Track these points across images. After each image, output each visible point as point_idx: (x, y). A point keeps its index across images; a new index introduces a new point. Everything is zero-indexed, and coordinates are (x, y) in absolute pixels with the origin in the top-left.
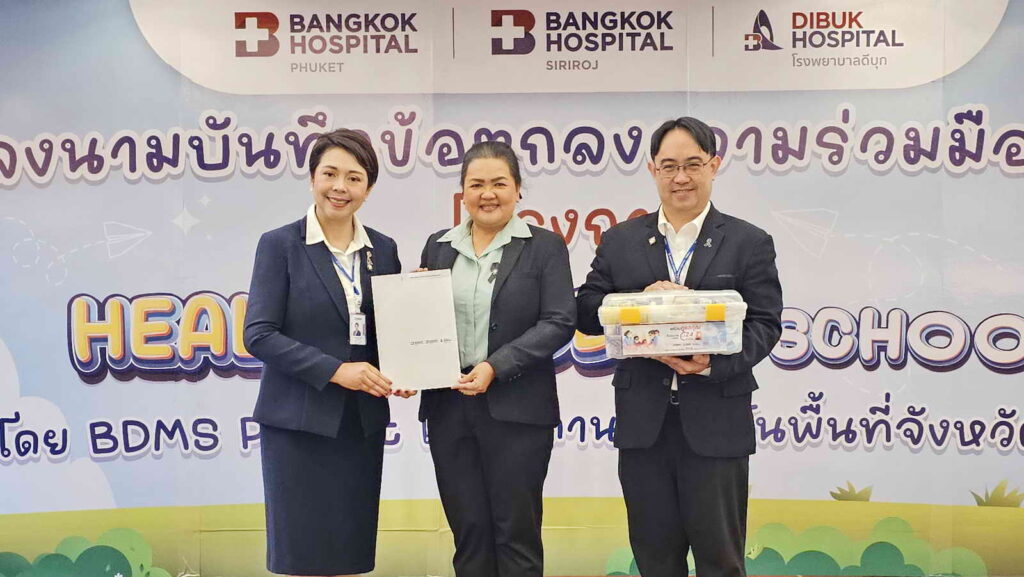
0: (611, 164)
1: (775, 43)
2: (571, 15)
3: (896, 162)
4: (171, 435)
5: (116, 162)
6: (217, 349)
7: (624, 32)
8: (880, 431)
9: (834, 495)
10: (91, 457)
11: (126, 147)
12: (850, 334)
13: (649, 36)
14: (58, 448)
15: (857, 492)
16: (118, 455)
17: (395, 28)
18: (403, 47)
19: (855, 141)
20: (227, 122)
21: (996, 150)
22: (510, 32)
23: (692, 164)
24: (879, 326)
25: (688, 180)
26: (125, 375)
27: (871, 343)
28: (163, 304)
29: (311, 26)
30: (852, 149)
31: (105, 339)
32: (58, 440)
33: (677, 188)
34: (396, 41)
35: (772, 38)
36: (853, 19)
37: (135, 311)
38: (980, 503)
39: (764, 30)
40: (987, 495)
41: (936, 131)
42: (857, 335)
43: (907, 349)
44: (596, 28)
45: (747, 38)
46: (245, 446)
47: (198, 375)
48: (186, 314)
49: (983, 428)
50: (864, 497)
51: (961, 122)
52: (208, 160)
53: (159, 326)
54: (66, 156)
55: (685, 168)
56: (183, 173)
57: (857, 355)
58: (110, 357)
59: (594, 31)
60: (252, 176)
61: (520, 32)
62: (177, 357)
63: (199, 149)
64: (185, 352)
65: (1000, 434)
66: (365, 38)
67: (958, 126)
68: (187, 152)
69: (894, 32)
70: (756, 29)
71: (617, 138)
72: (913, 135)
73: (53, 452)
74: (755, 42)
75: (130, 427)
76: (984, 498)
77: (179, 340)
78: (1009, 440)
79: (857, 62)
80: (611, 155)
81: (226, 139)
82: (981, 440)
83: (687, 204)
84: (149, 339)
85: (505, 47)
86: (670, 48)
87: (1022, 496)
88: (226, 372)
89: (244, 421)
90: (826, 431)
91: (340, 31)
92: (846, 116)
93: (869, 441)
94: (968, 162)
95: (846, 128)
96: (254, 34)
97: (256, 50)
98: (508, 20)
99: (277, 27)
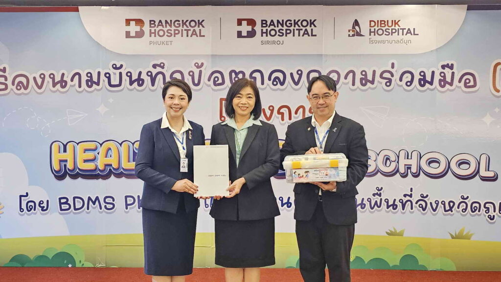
0: (289, 86)
1: (362, 33)
2: (272, 21)
3: (415, 86)
4: (94, 203)
5: (73, 83)
6: (115, 165)
7: (295, 28)
8: (408, 205)
9: (387, 233)
10: (59, 213)
11: (77, 77)
12: (395, 161)
13: (306, 30)
14: (45, 208)
15: (398, 232)
16: (70, 212)
17: (195, 26)
18: (198, 35)
19: (397, 76)
20: (121, 66)
21: (460, 81)
22: (245, 28)
23: (326, 95)
24: (408, 158)
25: (324, 103)
26: (75, 177)
27: (404, 165)
28: (92, 145)
29: (158, 25)
30: (395, 80)
31: (66, 161)
32: (45, 205)
34: (195, 32)
35: (360, 31)
36: (396, 23)
37: (80, 148)
38: (453, 237)
39: (357, 28)
40: (456, 234)
41: (433, 73)
42: (398, 162)
43: (420, 168)
44: (283, 27)
45: (349, 31)
46: (127, 208)
47: (106, 177)
48: (102, 150)
49: (454, 204)
50: (400, 234)
51: (444, 69)
52: (113, 83)
53: (90, 155)
54: (51, 80)
55: (322, 98)
56: (102, 88)
57: (398, 171)
58: (68, 169)
60: (131, 90)
61: (250, 28)
62: (97, 169)
63: (109, 78)
64: (101, 167)
65: (462, 207)
66: (182, 30)
67: (443, 71)
68: (104, 80)
69: (414, 29)
70: (354, 27)
71: (292, 74)
72: (423, 74)
73: (43, 210)
74: (353, 33)
75: (76, 199)
76: (454, 235)
77: (99, 161)
78: (466, 209)
79: (398, 42)
80: (289, 82)
81: (120, 74)
82: (453, 209)
84: (85, 161)
85: (243, 35)
86: (315, 35)
87: (472, 235)
88: (119, 175)
89: (126, 197)
90: (384, 204)
91: (171, 27)
92: (393, 66)
93: (403, 209)
94: (447, 86)
95: (393, 71)
96: (133, 28)
97: (134, 35)
98: (244, 23)
99: (144, 25)
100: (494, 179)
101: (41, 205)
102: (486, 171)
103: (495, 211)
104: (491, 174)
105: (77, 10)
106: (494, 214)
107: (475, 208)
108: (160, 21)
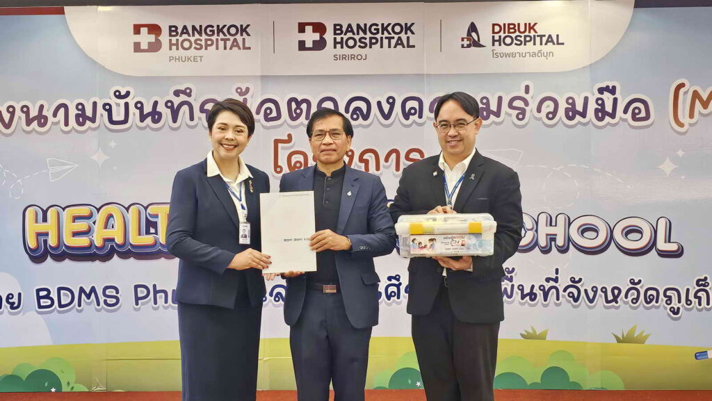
0: (376, 122)
1: (481, 43)
2: (350, 26)
3: (560, 118)
4: (88, 296)
5: (55, 120)
6: (119, 240)
7: (384, 36)
8: (553, 293)
9: (522, 336)
10: (37, 312)
11: (62, 110)
12: (531, 230)
13: (400, 38)
14: (16, 305)
15: (538, 333)
16: (54, 310)
17: (236, 34)
18: (241, 46)
19: (533, 105)
20: (128, 94)
22: (310, 37)
23: (460, 123)
24: (551, 225)
25: (457, 134)
26: (59, 257)
27: (545, 236)
28: (84, 211)
29: (182, 33)
30: (531, 111)
31: (47, 234)
32: (15, 300)
33: (450, 139)
34: (237, 42)
35: (479, 40)
37: (66, 216)
38: (619, 341)
39: (474, 35)
40: (623, 336)
41: (586, 99)
42: (537, 231)
43: (569, 240)
44: (365, 33)
45: (463, 39)
46: (137, 304)
47: (106, 257)
48: (100, 218)
49: (620, 290)
50: (542, 337)
52: (115, 118)
53: (82, 226)
54: (23, 116)
55: (455, 126)
56: (99, 126)
57: (536, 244)
58: (50, 246)
59: (365, 36)
60: (144, 128)
61: (317, 36)
62: (93, 246)
63: (110, 112)
64: (98, 243)
65: (631, 296)
66: (217, 40)
67: (600, 96)
68: (101, 113)
69: (558, 36)
70: (469, 34)
71: (379, 104)
72: (571, 102)
73: (12, 308)
74: (468, 43)
75: (62, 292)
76: (621, 338)
77: (94, 235)
78: (637, 299)
79: (534, 55)
80: (375, 115)
81: (127, 105)
82: (619, 299)
83: (457, 150)
84: (75, 234)
85: (307, 46)
86: (413, 46)
87: (647, 337)
88: (125, 255)
89: (136, 287)
90: (517, 293)
91: (201, 36)
92: (527, 89)
93: (545, 300)
94: (607, 119)
95: (527, 97)
96: (145, 38)
97: (147, 48)
98: (309, 29)
99: (161, 34)
100: (678, 254)
101: (10, 301)
102: (665, 242)
103: (679, 302)
104: (673, 247)
105: (62, 12)
106: (679, 305)
107: (651, 297)
108: (185, 27)
